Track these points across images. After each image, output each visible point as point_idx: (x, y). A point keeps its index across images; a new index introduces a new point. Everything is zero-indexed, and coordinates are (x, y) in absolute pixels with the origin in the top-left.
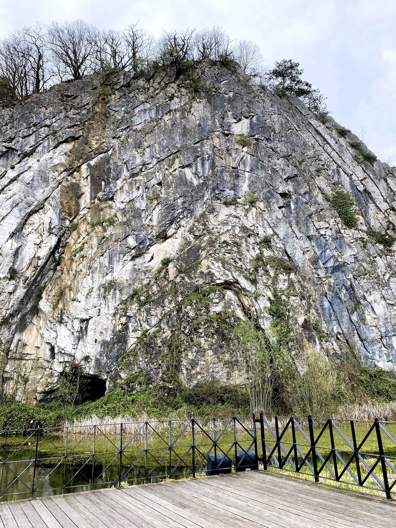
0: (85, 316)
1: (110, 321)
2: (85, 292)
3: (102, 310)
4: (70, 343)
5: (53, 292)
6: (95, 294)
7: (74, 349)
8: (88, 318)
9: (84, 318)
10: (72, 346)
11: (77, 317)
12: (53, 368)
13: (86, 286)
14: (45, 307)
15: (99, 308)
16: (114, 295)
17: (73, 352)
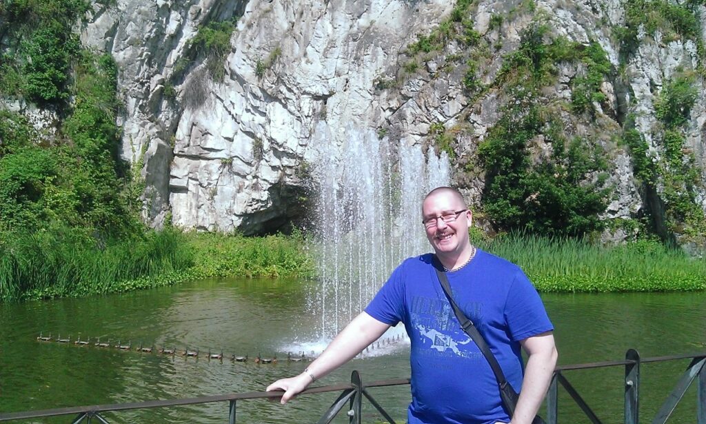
0: (320, 90)
1: (369, 102)
2: (321, 44)
3: (352, 81)
4: (294, 134)
5: (257, 40)
6: (338, 51)
7: (301, 145)
8: (327, 93)
9: (321, 93)
10: (297, 140)
11: (308, 90)
12: (259, 175)
13: (322, 35)
14: (243, 67)
15: (347, 76)
16: (375, 54)
17: (299, 150)
